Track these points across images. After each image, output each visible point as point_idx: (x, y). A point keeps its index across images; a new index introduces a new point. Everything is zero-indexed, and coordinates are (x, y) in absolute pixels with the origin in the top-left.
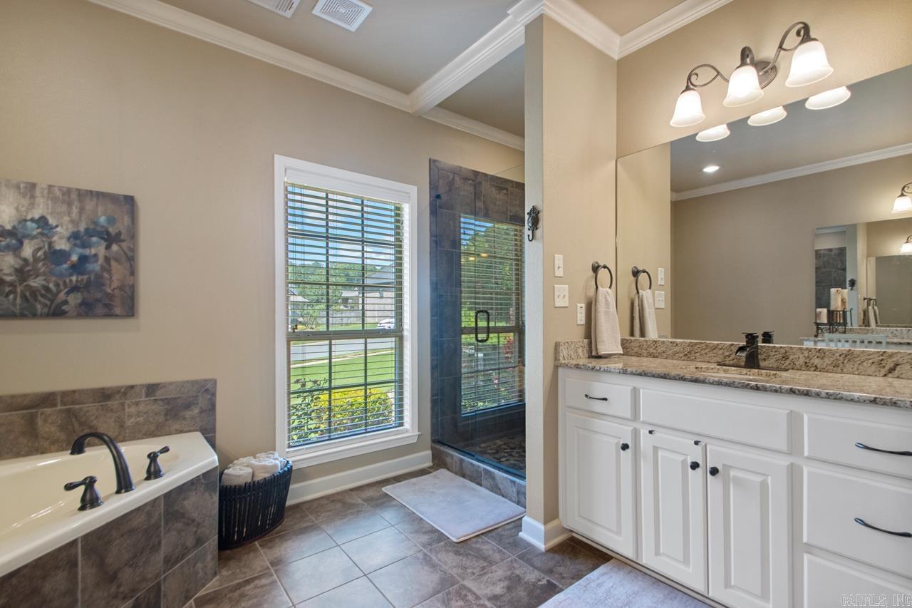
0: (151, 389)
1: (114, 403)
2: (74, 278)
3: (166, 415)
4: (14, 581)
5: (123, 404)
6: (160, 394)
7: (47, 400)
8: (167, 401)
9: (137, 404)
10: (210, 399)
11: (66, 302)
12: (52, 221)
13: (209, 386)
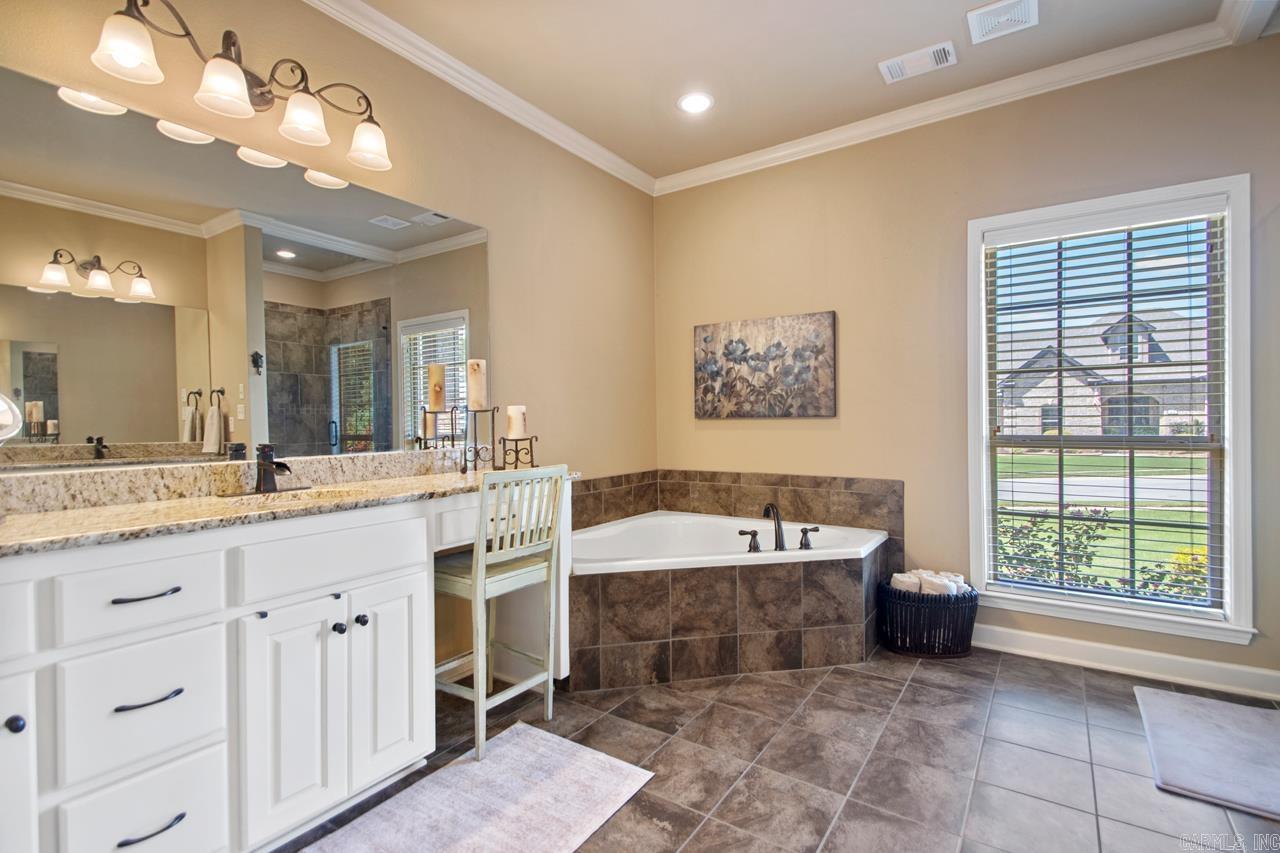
0: (849, 482)
1: (822, 490)
2: (796, 387)
3: (860, 509)
4: (701, 574)
5: (828, 492)
6: (855, 488)
7: (783, 480)
8: (861, 496)
9: (838, 494)
10: (898, 501)
11: (791, 406)
12: (784, 344)
13: (897, 488)
